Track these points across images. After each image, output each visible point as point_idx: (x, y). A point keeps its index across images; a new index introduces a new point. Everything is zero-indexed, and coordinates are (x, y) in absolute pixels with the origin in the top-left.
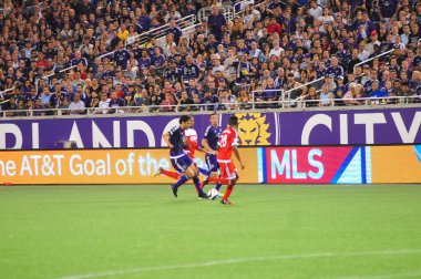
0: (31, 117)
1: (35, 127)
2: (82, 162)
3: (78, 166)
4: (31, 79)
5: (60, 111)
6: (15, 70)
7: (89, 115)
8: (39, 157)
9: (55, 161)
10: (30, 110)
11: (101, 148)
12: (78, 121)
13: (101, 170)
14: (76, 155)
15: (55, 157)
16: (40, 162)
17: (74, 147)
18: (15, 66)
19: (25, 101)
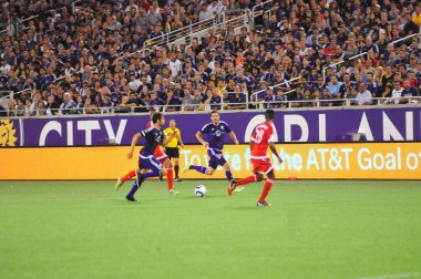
0: (318, 108)
1: (322, 118)
2: (371, 156)
3: (366, 159)
4: (318, 68)
5: (348, 102)
6: (301, 58)
7: (379, 105)
8: (327, 150)
9: (343, 155)
10: (317, 100)
11: (392, 141)
12: (368, 112)
13: (390, 165)
14: (364, 149)
15: (343, 150)
16: (328, 156)
17: (363, 140)
18: (302, 53)
19: (312, 91)
